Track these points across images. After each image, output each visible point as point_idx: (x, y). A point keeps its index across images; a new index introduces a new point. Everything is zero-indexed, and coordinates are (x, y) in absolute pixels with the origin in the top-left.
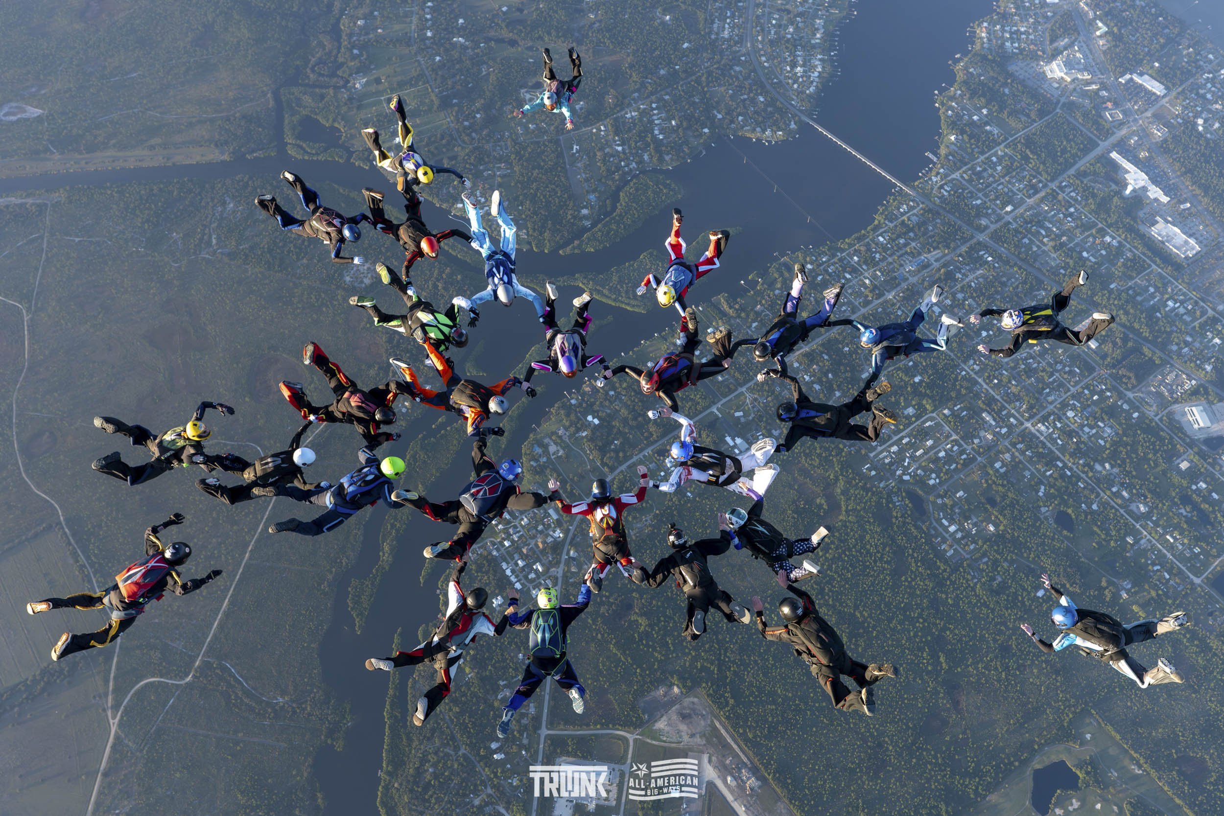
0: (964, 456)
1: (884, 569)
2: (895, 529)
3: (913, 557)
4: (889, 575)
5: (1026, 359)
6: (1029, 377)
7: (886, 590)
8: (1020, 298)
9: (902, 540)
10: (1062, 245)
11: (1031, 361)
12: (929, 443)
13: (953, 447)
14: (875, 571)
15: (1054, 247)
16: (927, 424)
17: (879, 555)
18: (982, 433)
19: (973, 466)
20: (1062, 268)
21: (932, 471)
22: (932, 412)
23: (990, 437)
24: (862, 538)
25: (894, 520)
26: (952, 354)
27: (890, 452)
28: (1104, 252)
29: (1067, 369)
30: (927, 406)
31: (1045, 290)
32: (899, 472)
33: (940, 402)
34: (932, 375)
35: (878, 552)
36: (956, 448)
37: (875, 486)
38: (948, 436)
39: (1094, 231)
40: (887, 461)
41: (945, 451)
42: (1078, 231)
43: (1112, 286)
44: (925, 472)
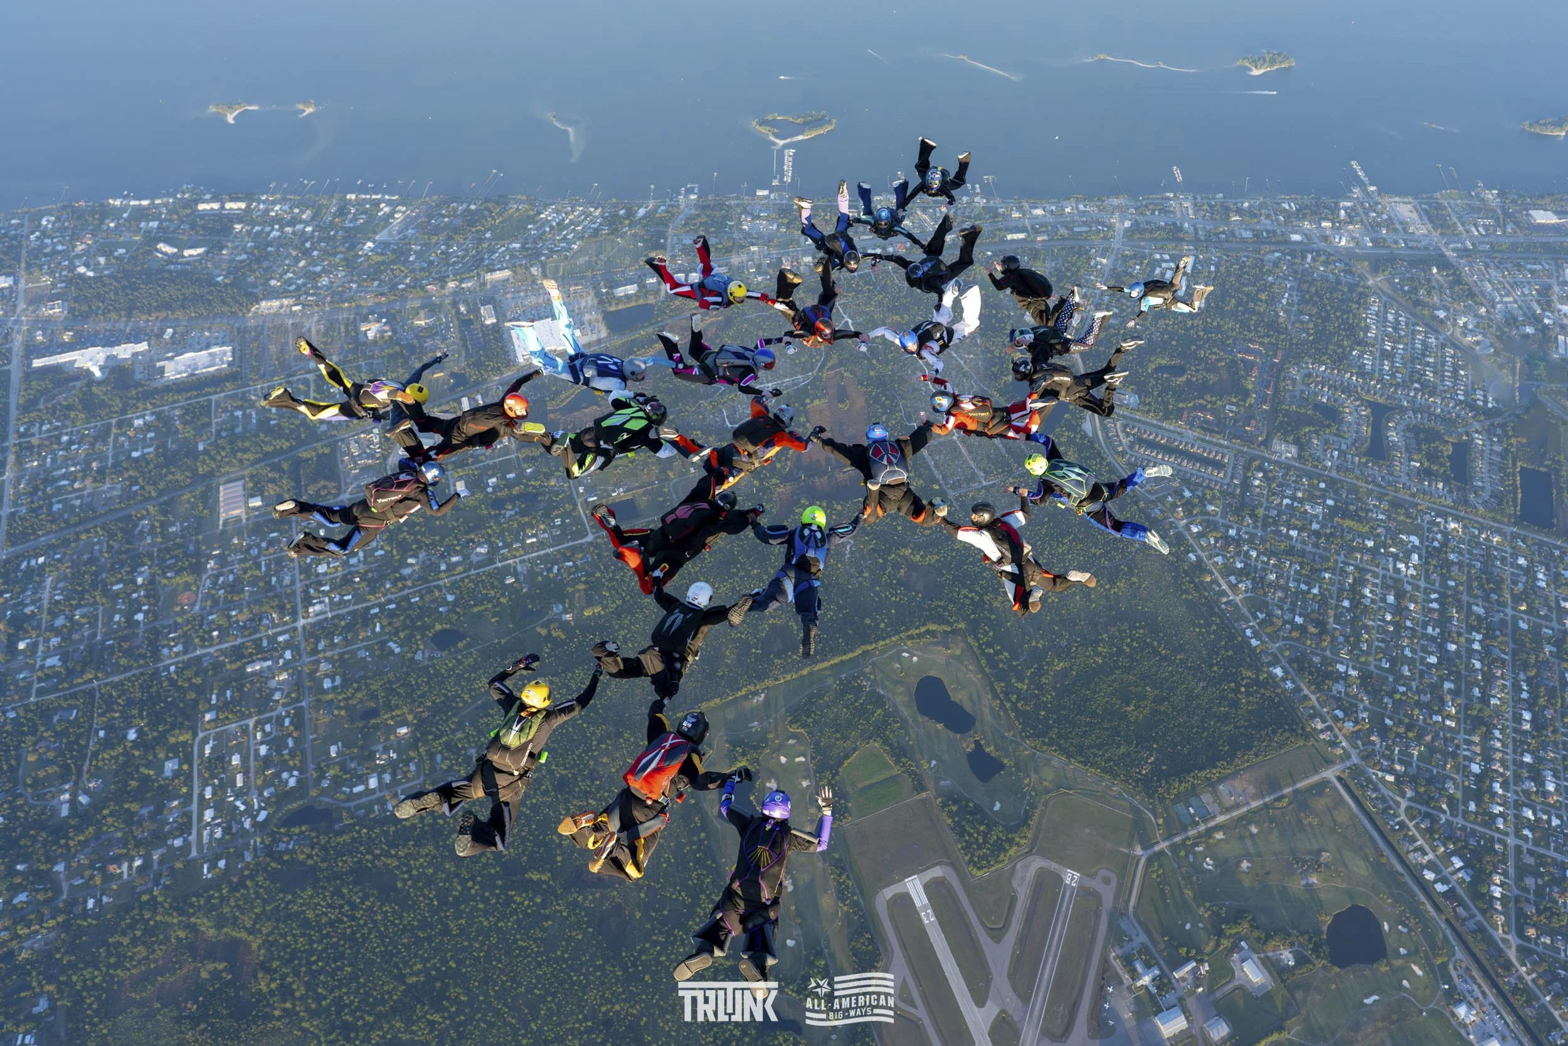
0: (287, 722)
1: (370, 908)
2: (324, 865)
3: (377, 857)
4: (383, 904)
5: (215, 583)
6: (242, 591)
7: (401, 918)
8: (127, 551)
9: (345, 862)
10: (101, 471)
11: (221, 579)
12: (236, 760)
13: (263, 730)
14: (366, 924)
15: (95, 480)
16: (207, 751)
17: (346, 908)
18: (272, 684)
19: (307, 716)
20: (131, 485)
21: (278, 775)
22: (195, 735)
23: (284, 676)
24: (306, 924)
25: (310, 862)
26: (134, 672)
27: (208, 824)
28: (151, 435)
29: (264, 544)
30: (181, 738)
31: (143, 517)
32: (247, 824)
33: (189, 718)
34: (141, 710)
35: (341, 906)
36: (268, 728)
37: (242, 870)
38: (245, 730)
39: (114, 431)
40: (218, 833)
41: (262, 743)
42: (98, 446)
43: (201, 447)
44: (272, 785)
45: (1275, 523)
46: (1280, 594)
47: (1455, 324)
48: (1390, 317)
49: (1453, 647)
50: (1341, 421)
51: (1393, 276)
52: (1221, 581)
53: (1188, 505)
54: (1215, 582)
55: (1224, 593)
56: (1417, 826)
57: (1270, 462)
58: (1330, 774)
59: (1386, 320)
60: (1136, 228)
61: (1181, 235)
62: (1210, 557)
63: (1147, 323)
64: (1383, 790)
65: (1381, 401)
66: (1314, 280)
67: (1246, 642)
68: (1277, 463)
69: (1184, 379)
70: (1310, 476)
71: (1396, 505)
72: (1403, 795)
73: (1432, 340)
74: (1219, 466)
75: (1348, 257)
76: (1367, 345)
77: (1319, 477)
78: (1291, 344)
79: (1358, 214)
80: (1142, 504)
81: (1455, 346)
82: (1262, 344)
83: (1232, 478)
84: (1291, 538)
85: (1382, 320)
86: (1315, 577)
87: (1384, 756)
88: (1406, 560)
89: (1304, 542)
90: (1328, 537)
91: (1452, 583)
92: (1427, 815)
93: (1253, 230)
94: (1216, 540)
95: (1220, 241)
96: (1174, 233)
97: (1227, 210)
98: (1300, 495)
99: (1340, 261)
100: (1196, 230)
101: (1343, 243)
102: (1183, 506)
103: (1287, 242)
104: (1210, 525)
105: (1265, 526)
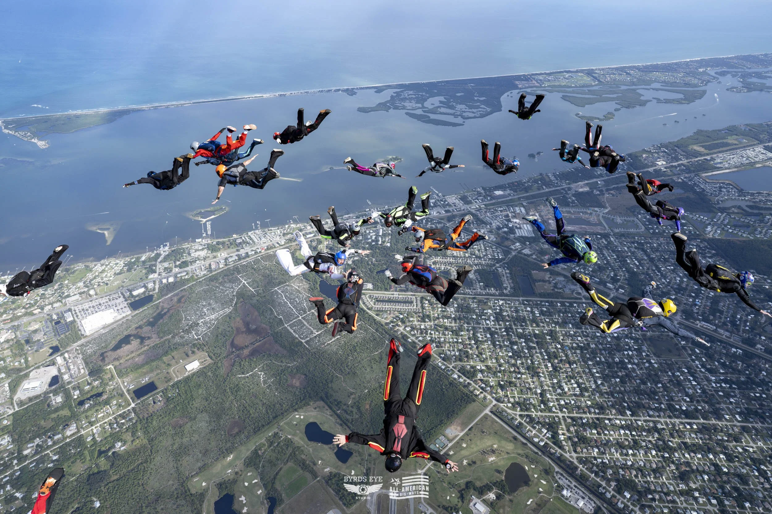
46: (447, 345)
58: (487, 411)
62: (417, 338)
67: (440, 368)
71: (479, 300)
80: (384, 325)
83: (417, 306)
84: (445, 323)
86: (458, 335)
88: (489, 319)
89: (450, 323)
90: (459, 319)
91: (507, 323)
94: (417, 331)
101: (435, 214)
102: (401, 321)
104: (413, 326)
105: (434, 320)
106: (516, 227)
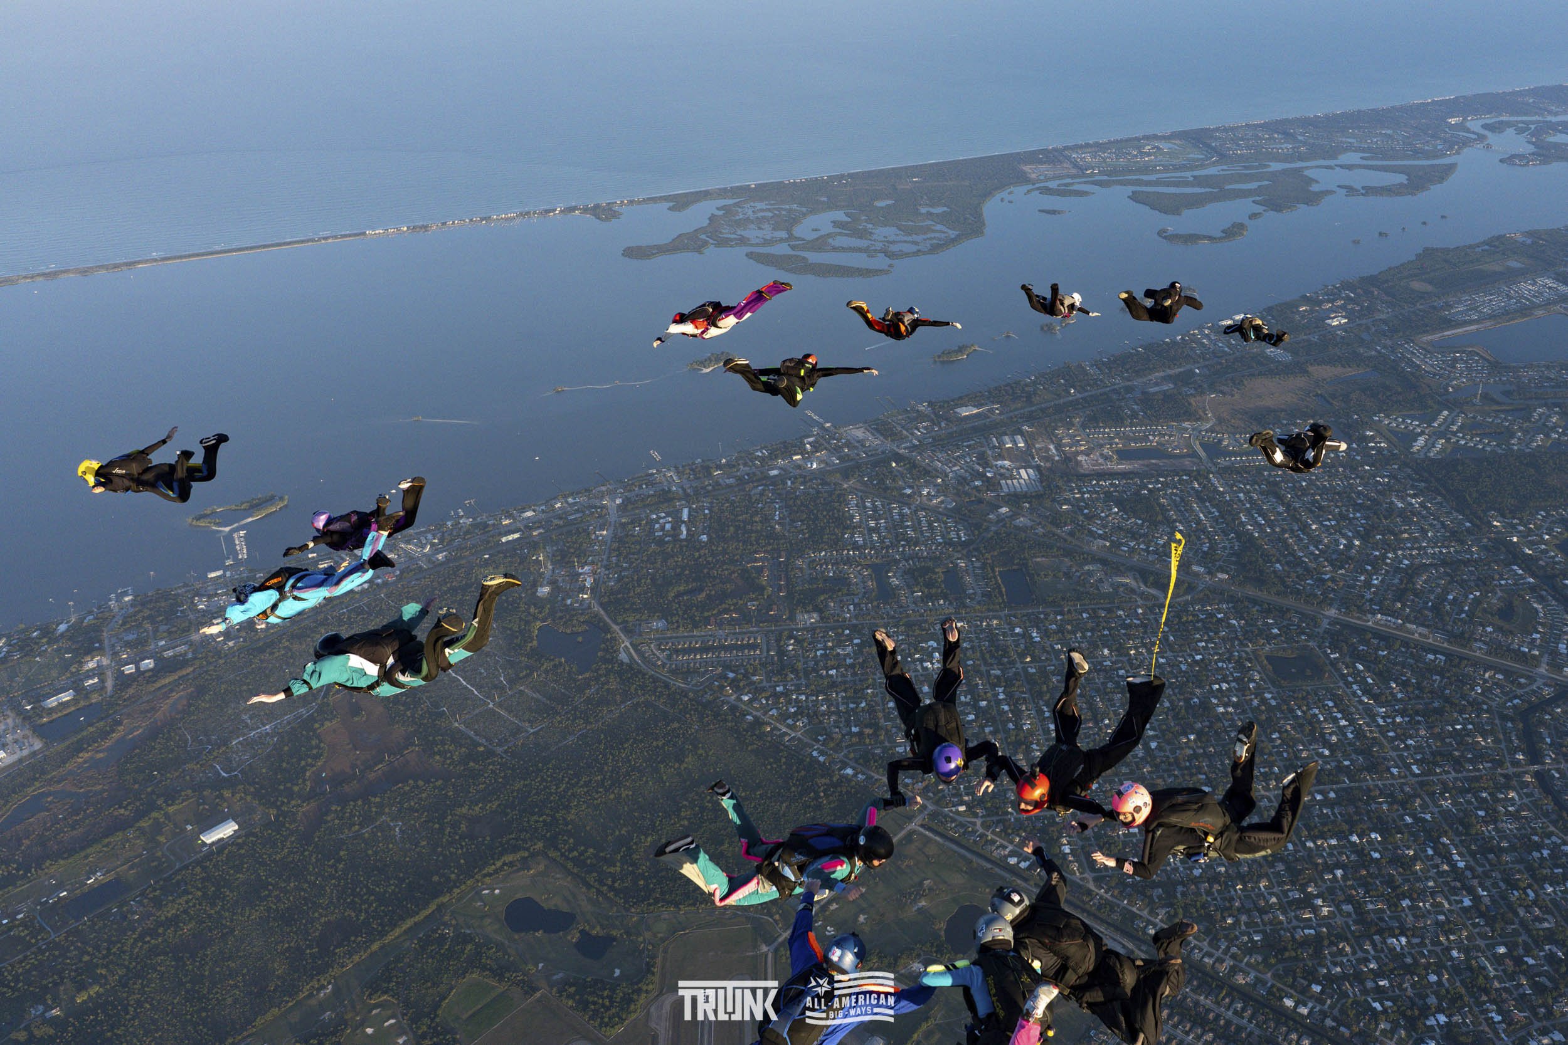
45: (815, 670)
46: (833, 718)
47: (921, 495)
48: (868, 504)
49: (984, 703)
50: (849, 584)
51: (862, 477)
52: (780, 727)
53: (734, 684)
54: (774, 729)
55: (785, 734)
56: (994, 833)
57: (798, 630)
58: (912, 826)
59: (865, 507)
60: (627, 501)
61: (670, 495)
62: (765, 713)
63: (658, 565)
64: (960, 819)
65: (877, 561)
66: (797, 497)
67: (815, 761)
68: (805, 629)
69: (704, 594)
70: (832, 629)
71: (910, 625)
72: (976, 815)
73: (906, 510)
74: (754, 647)
75: (820, 475)
76: (855, 527)
77: (844, 628)
78: (791, 544)
79: (821, 445)
80: (691, 695)
81: (924, 509)
82: (765, 552)
83: (768, 651)
84: (832, 676)
85: (861, 506)
86: (859, 695)
87: (954, 795)
88: (930, 658)
89: (843, 675)
90: (862, 665)
91: (970, 662)
92: (999, 822)
93: (734, 477)
94: (767, 699)
95: (709, 492)
96: (665, 498)
97: (707, 470)
98: (830, 644)
99: (816, 479)
100: (684, 490)
101: (815, 466)
102: (729, 685)
103: (768, 477)
104: (757, 691)
105: (807, 674)
106: (1002, 475)
